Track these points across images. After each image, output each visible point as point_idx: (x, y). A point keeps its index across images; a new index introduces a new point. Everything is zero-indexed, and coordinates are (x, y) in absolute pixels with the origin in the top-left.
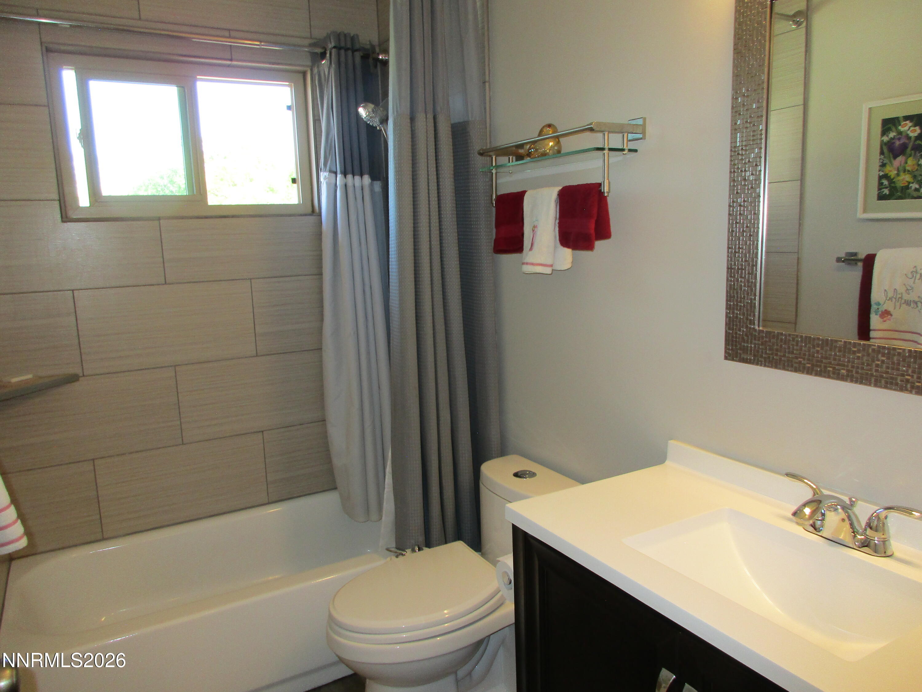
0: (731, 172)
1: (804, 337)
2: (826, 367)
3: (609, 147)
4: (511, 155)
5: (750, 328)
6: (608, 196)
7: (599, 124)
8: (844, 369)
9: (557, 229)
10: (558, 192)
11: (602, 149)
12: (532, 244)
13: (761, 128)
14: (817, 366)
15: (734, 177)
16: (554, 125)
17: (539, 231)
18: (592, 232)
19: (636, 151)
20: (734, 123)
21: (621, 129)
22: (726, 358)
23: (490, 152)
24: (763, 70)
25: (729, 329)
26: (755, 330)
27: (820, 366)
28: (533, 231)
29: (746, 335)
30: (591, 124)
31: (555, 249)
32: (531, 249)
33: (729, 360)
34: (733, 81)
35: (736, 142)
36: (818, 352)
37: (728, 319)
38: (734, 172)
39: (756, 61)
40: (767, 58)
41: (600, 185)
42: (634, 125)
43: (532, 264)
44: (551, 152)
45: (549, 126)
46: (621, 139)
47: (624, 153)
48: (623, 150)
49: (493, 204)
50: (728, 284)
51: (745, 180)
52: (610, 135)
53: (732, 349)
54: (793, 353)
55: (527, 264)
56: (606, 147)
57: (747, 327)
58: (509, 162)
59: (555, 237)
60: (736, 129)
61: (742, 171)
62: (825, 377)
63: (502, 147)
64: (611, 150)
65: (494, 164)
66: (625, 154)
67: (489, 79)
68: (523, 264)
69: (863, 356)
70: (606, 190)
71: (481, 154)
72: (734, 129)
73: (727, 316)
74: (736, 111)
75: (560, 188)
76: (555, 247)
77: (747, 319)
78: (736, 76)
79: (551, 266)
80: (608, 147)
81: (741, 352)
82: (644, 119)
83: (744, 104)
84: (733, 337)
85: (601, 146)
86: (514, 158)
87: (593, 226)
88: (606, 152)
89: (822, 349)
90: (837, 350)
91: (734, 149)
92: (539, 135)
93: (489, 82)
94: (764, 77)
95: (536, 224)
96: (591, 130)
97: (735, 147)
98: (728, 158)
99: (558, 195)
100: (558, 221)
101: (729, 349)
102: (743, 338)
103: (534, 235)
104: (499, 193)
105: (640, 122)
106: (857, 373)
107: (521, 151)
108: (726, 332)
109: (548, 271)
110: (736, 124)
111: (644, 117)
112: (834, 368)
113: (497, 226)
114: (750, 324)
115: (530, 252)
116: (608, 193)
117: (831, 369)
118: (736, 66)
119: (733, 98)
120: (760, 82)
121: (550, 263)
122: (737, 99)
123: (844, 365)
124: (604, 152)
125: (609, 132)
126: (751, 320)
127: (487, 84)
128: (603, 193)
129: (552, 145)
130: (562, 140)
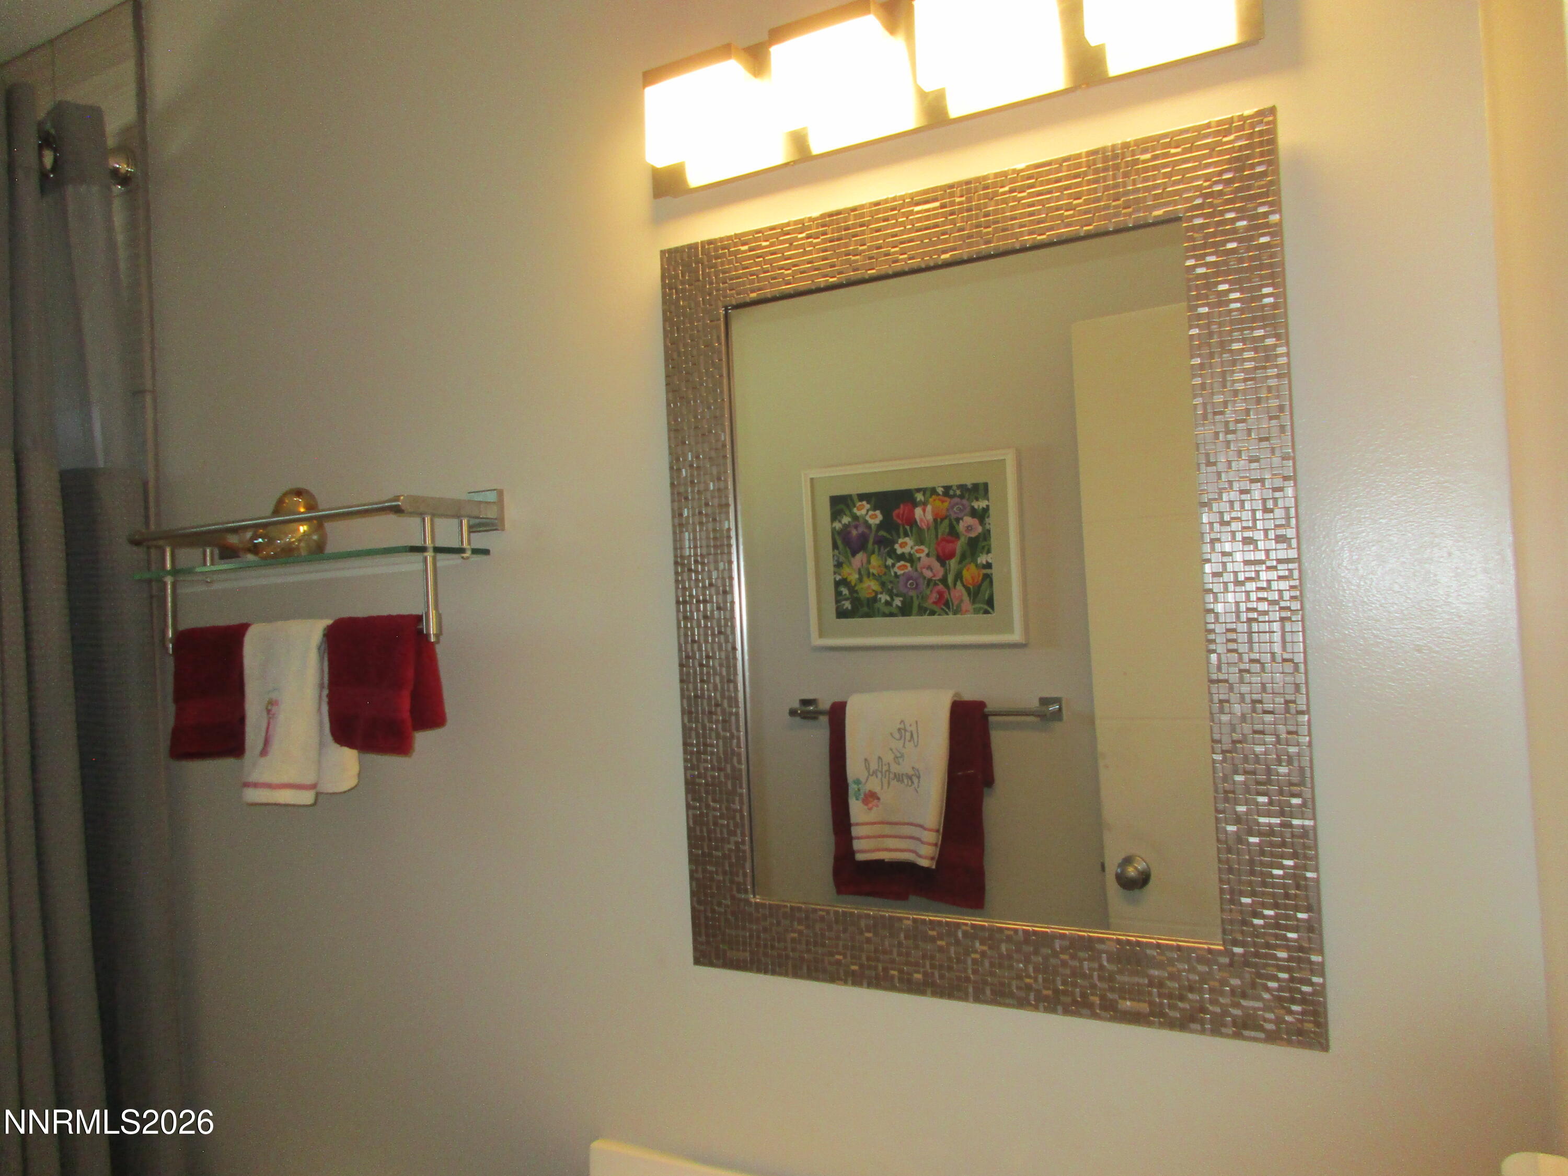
0: (678, 602)
1: (841, 913)
2: (885, 970)
3: (437, 545)
4: (209, 546)
5: (740, 900)
6: (438, 642)
7: (415, 499)
8: (918, 972)
9: (325, 708)
10: (325, 629)
11: (422, 549)
12: (267, 742)
13: (727, 526)
14: (869, 967)
15: (685, 611)
16: (307, 492)
17: (283, 715)
18: (406, 715)
19: (486, 552)
20: (677, 514)
21: (454, 510)
22: (697, 962)
23: (160, 538)
24: (723, 425)
25: (699, 902)
26: (747, 902)
27: (876, 968)
28: (269, 711)
29: (733, 913)
30: (397, 499)
31: (320, 754)
32: (264, 752)
33: (704, 964)
34: (669, 439)
35: (682, 548)
36: (868, 941)
37: (694, 884)
38: (685, 602)
39: (709, 408)
40: (726, 405)
41: (419, 619)
42: (480, 502)
43: (270, 786)
44: (302, 544)
45: (299, 493)
46: (457, 530)
47: (465, 555)
48: (461, 550)
49: (167, 649)
50: (691, 816)
51: (706, 617)
52: (438, 521)
53: (708, 943)
54: (823, 945)
55: (256, 785)
56: (429, 543)
57: (733, 898)
58: (205, 564)
59: (321, 723)
60: (681, 525)
61: (698, 602)
62: (885, 989)
63: (188, 531)
64: (438, 550)
65: (169, 566)
66: (468, 558)
67: (154, 385)
68: (247, 785)
69: (948, 944)
70: (433, 630)
71: (136, 543)
72: (679, 525)
73: (692, 878)
74: (678, 495)
75: (330, 622)
76: (322, 745)
77: (732, 882)
78: (675, 430)
79: (313, 786)
80: (432, 545)
81: (726, 947)
82: (500, 493)
83: (692, 482)
84: (706, 918)
85: (419, 544)
86: (217, 551)
87: (405, 703)
88: (429, 555)
89: (876, 934)
90: (902, 935)
91: (679, 562)
92: (276, 512)
93: (153, 392)
94: (725, 437)
95: (274, 696)
96: (397, 510)
97: (682, 557)
98: (671, 577)
99: (325, 635)
100: (326, 692)
101: (702, 944)
102: (727, 920)
103: (271, 720)
104: (182, 627)
105: (492, 497)
106: (942, 977)
107: (233, 539)
108: (693, 909)
109: (307, 797)
110: (681, 515)
111: (499, 488)
112: (901, 971)
113: (177, 700)
114: (739, 891)
115: (263, 761)
116: (437, 636)
117: (895, 973)
118: (673, 415)
119: (671, 468)
120: (720, 444)
121: (309, 779)
122: (679, 470)
123: (917, 964)
124: (426, 554)
125: (433, 516)
126: (738, 884)
127: (148, 399)
128: (428, 635)
129: (305, 531)
130: (328, 526)
